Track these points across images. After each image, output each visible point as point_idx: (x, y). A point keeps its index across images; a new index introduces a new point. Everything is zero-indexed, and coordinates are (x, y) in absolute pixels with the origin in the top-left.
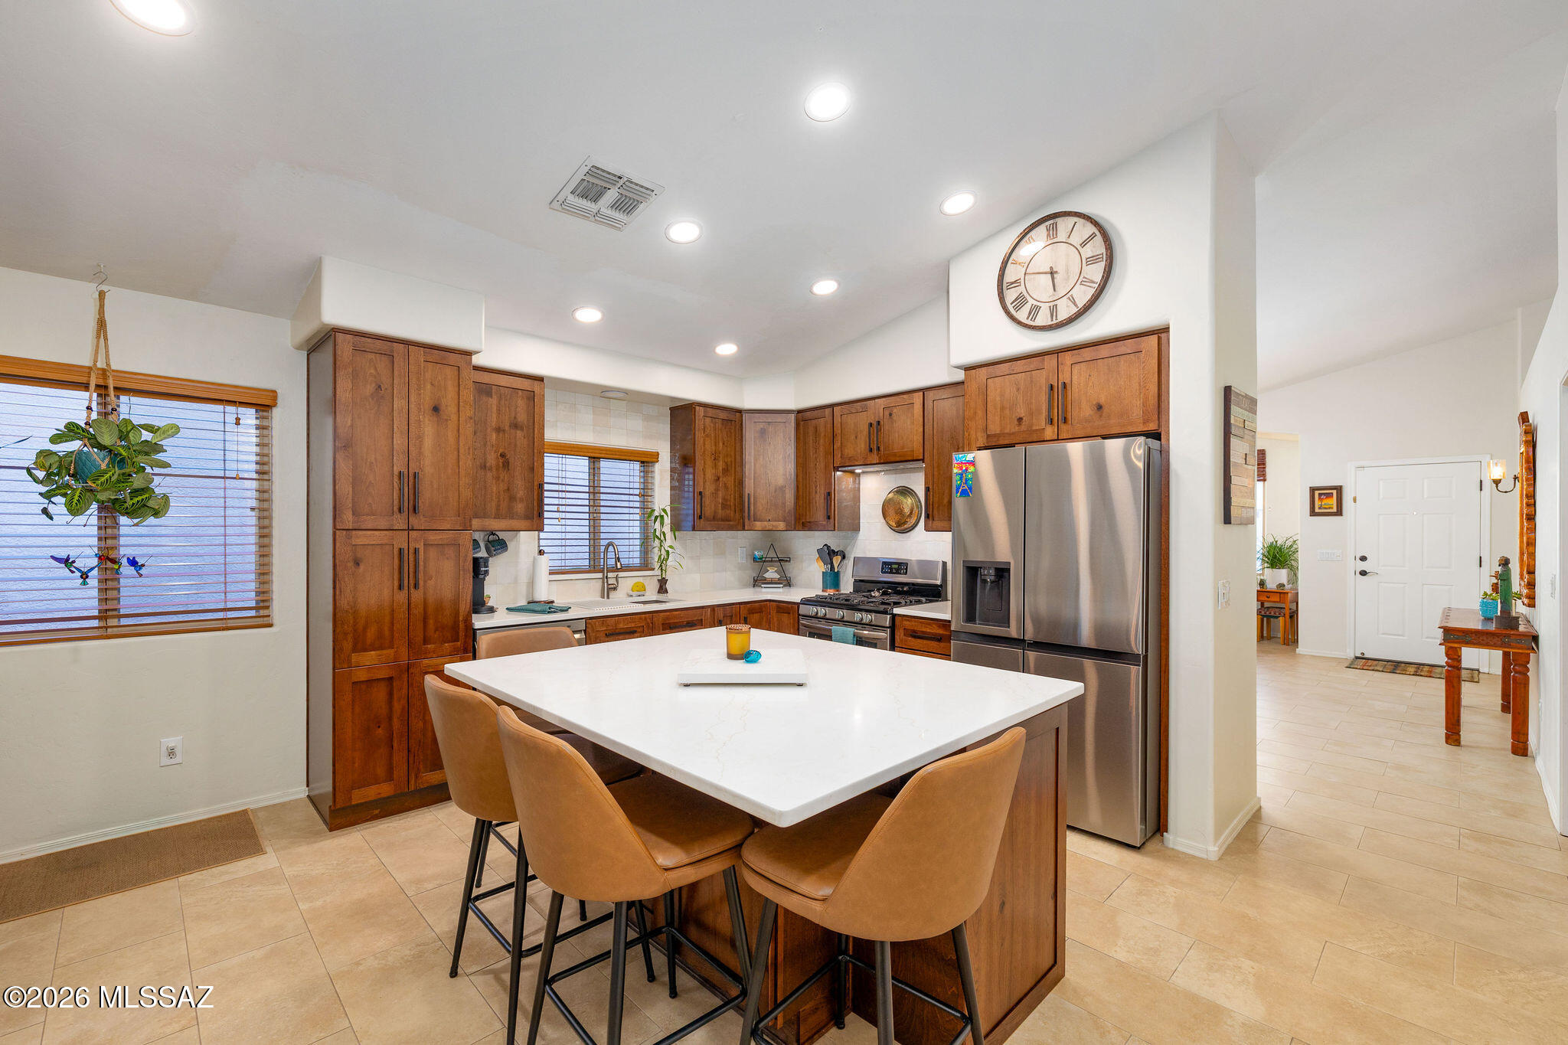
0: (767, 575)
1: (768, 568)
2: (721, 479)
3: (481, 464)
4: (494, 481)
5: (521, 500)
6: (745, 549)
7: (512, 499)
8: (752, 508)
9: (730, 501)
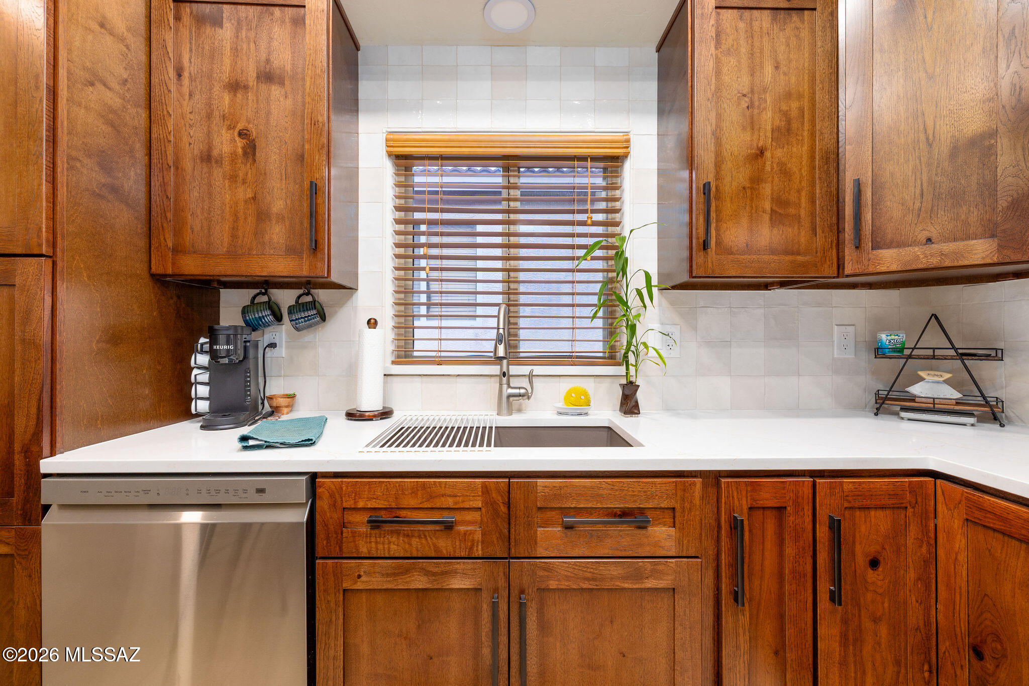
0: (917, 389)
1: (922, 374)
2: (768, 154)
3: (201, 152)
4: (227, 181)
5: (280, 218)
6: (851, 329)
7: (262, 216)
8: (868, 216)
9: (798, 205)
